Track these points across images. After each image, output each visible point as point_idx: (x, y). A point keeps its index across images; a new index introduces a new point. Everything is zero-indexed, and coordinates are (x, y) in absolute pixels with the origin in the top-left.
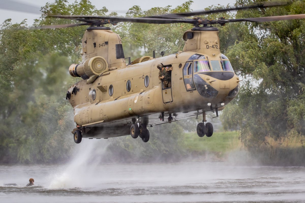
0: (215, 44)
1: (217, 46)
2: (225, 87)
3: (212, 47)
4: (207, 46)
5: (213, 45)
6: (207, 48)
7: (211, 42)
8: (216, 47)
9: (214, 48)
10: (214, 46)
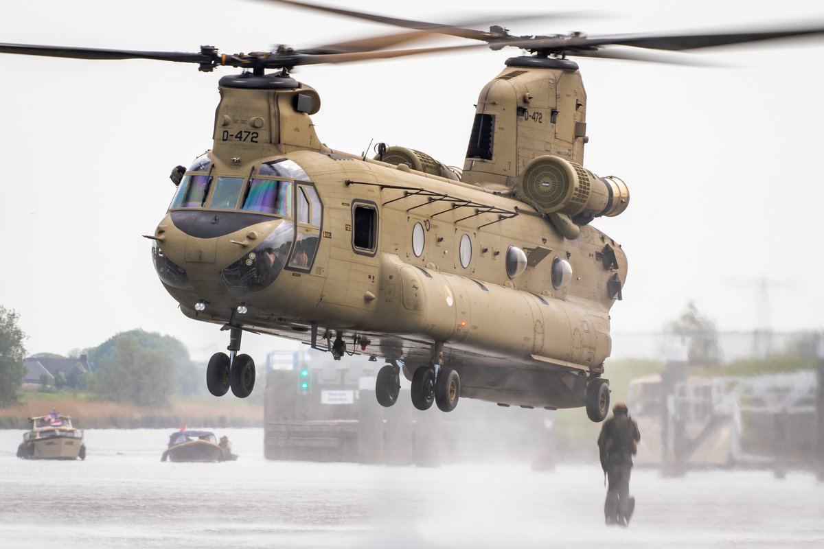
0: (250, 128)
1: (255, 135)
2: (200, 256)
3: (236, 137)
4: (224, 132)
5: (241, 132)
6: (224, 140)
7: (235, 122)
8: (251, 136)
9: (242, 139)
10: (244, 135)
